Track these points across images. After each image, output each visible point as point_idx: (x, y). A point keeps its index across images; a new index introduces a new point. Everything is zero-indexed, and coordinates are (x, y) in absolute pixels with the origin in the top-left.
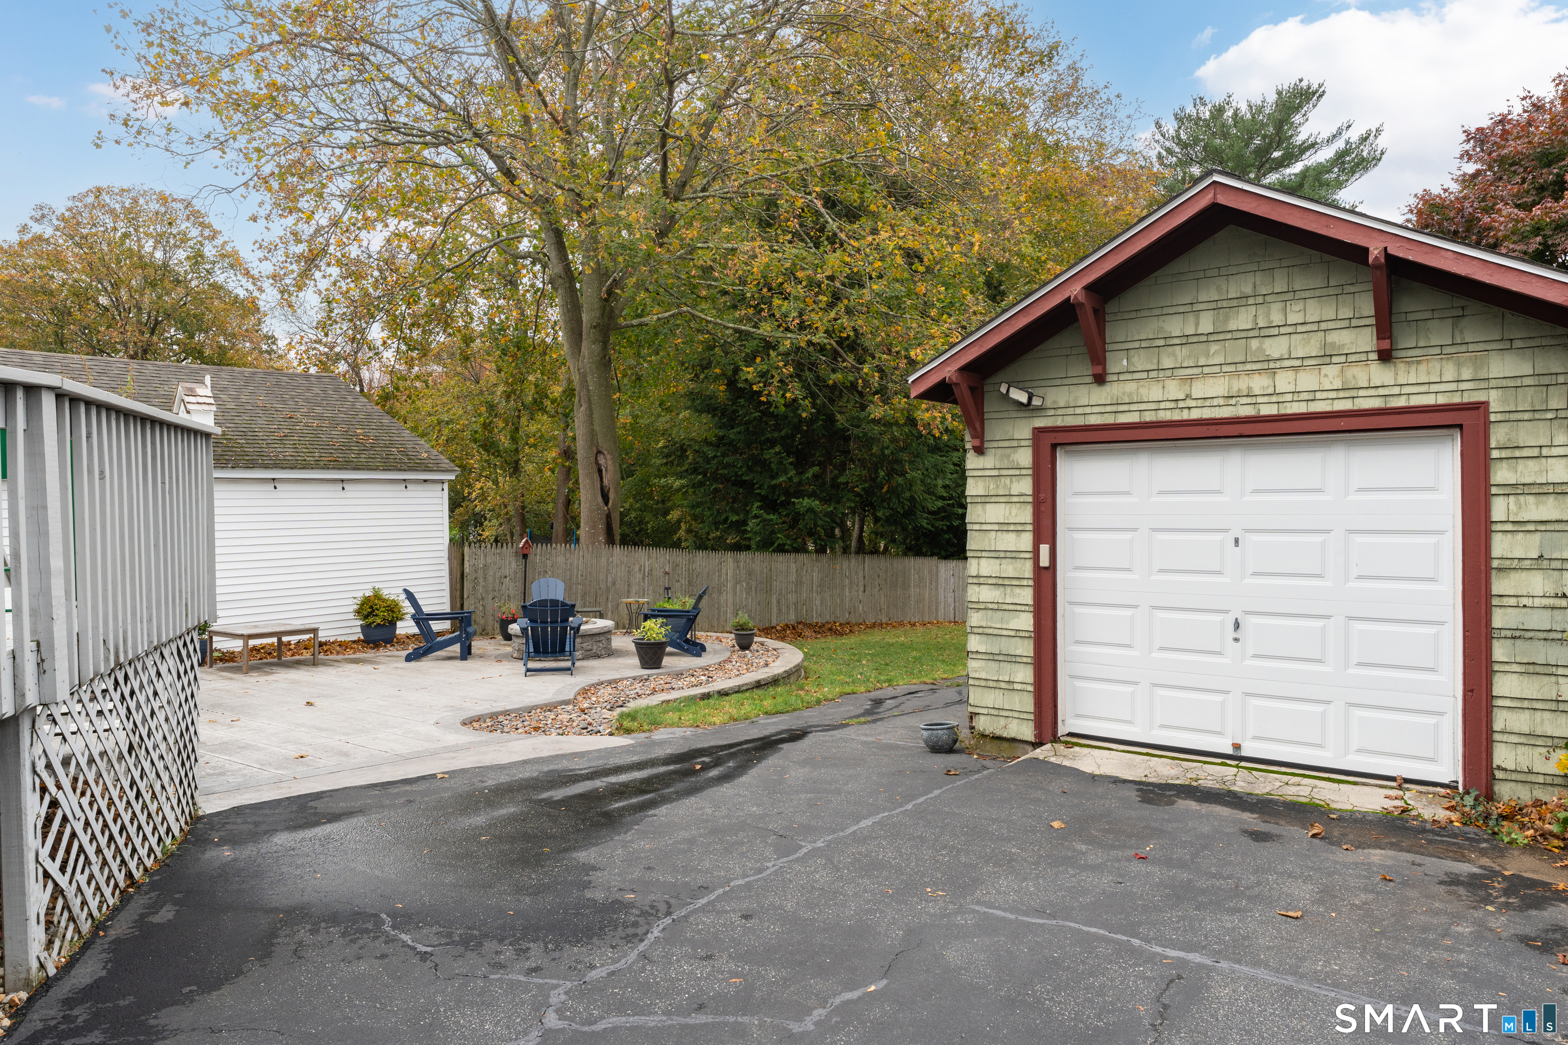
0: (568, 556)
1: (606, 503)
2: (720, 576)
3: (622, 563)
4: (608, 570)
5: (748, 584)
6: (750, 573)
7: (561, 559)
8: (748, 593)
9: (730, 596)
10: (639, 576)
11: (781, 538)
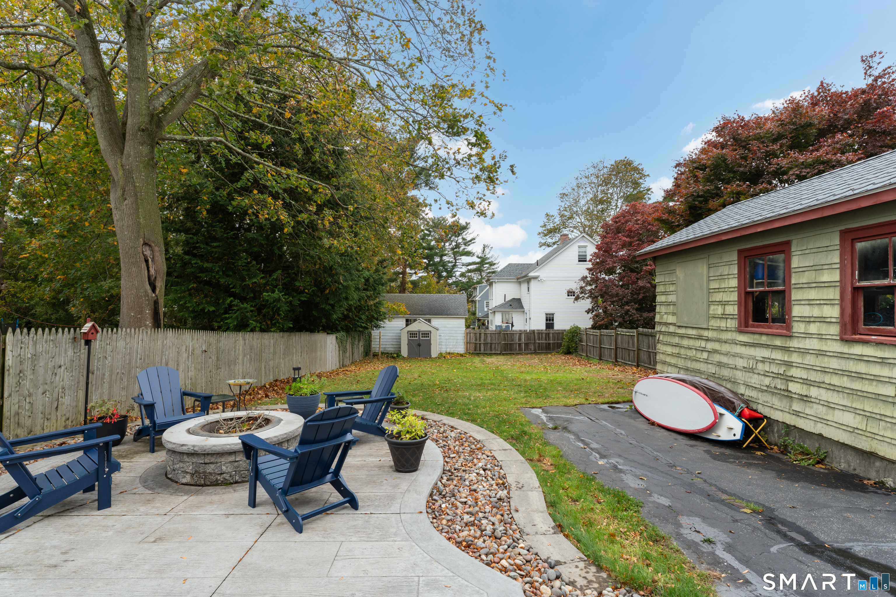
0: (128, 340)
1: (154, 290)
2: (235, 351)
3: (173, 345)
4: (162, 352)
5: (250, 356)
6: (251, 348)
7: (121, 344)
8: (250, 363)
9: (241, 366)
10: (185, 355)
11: (252, 323)
